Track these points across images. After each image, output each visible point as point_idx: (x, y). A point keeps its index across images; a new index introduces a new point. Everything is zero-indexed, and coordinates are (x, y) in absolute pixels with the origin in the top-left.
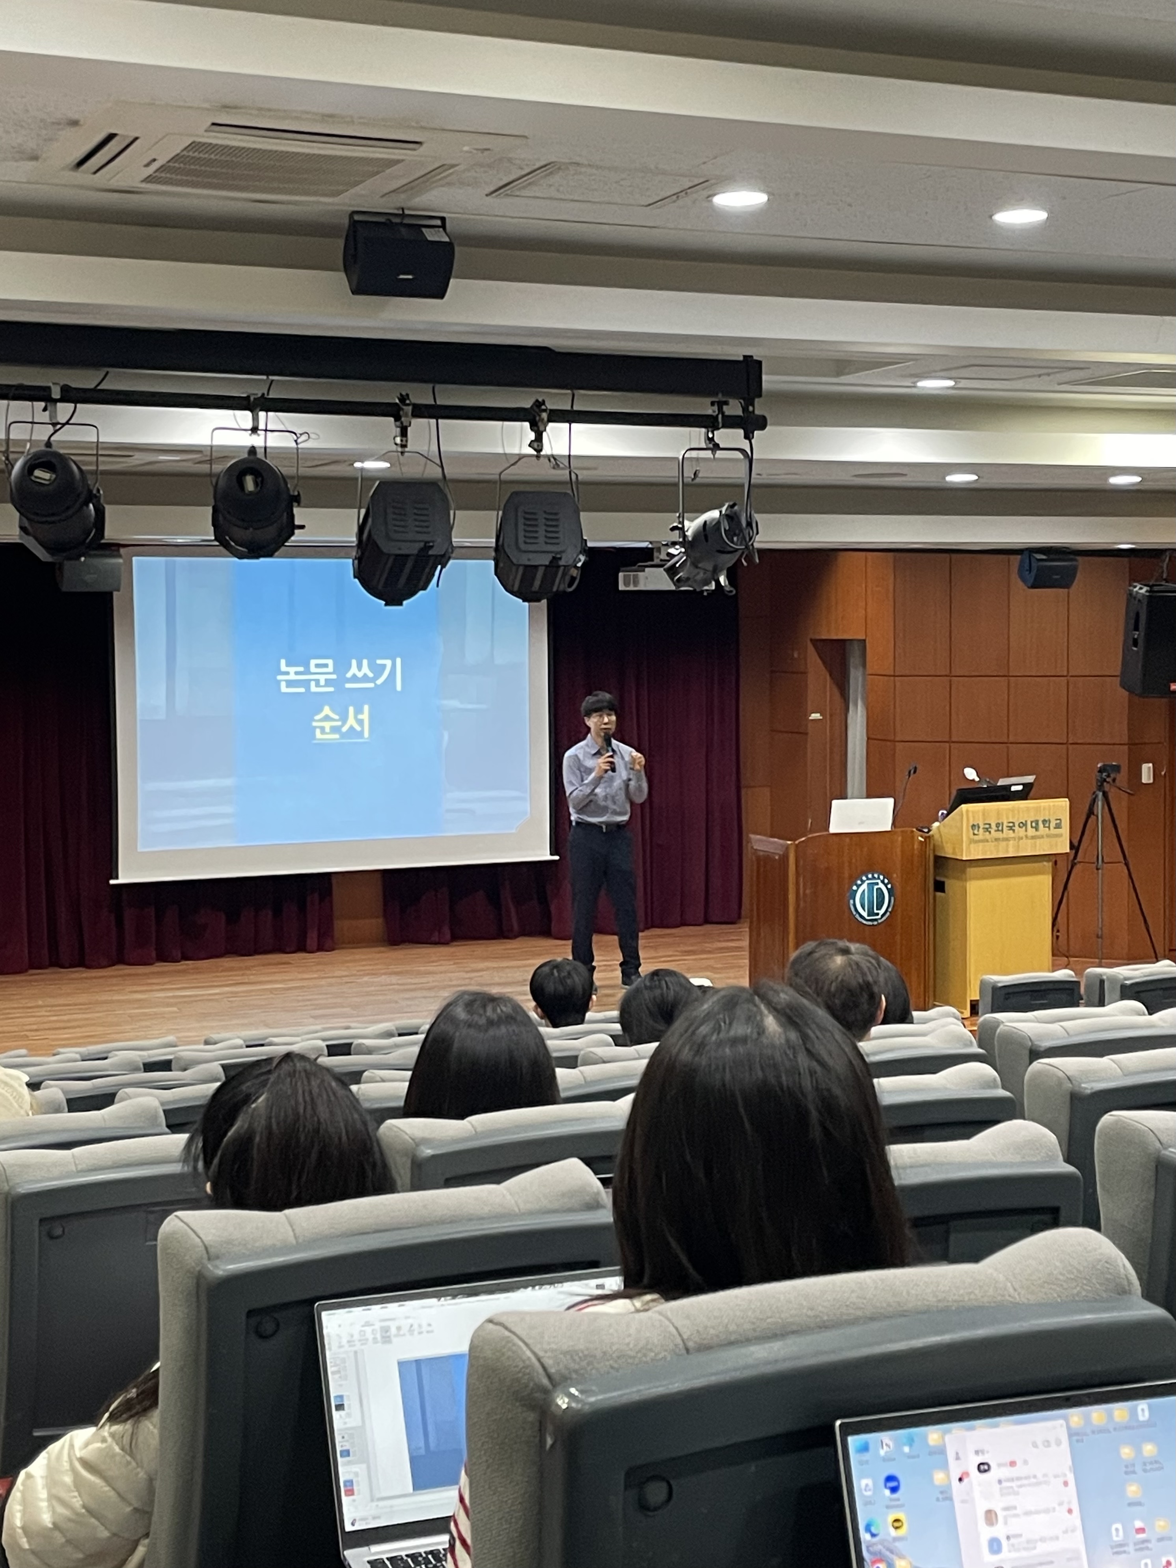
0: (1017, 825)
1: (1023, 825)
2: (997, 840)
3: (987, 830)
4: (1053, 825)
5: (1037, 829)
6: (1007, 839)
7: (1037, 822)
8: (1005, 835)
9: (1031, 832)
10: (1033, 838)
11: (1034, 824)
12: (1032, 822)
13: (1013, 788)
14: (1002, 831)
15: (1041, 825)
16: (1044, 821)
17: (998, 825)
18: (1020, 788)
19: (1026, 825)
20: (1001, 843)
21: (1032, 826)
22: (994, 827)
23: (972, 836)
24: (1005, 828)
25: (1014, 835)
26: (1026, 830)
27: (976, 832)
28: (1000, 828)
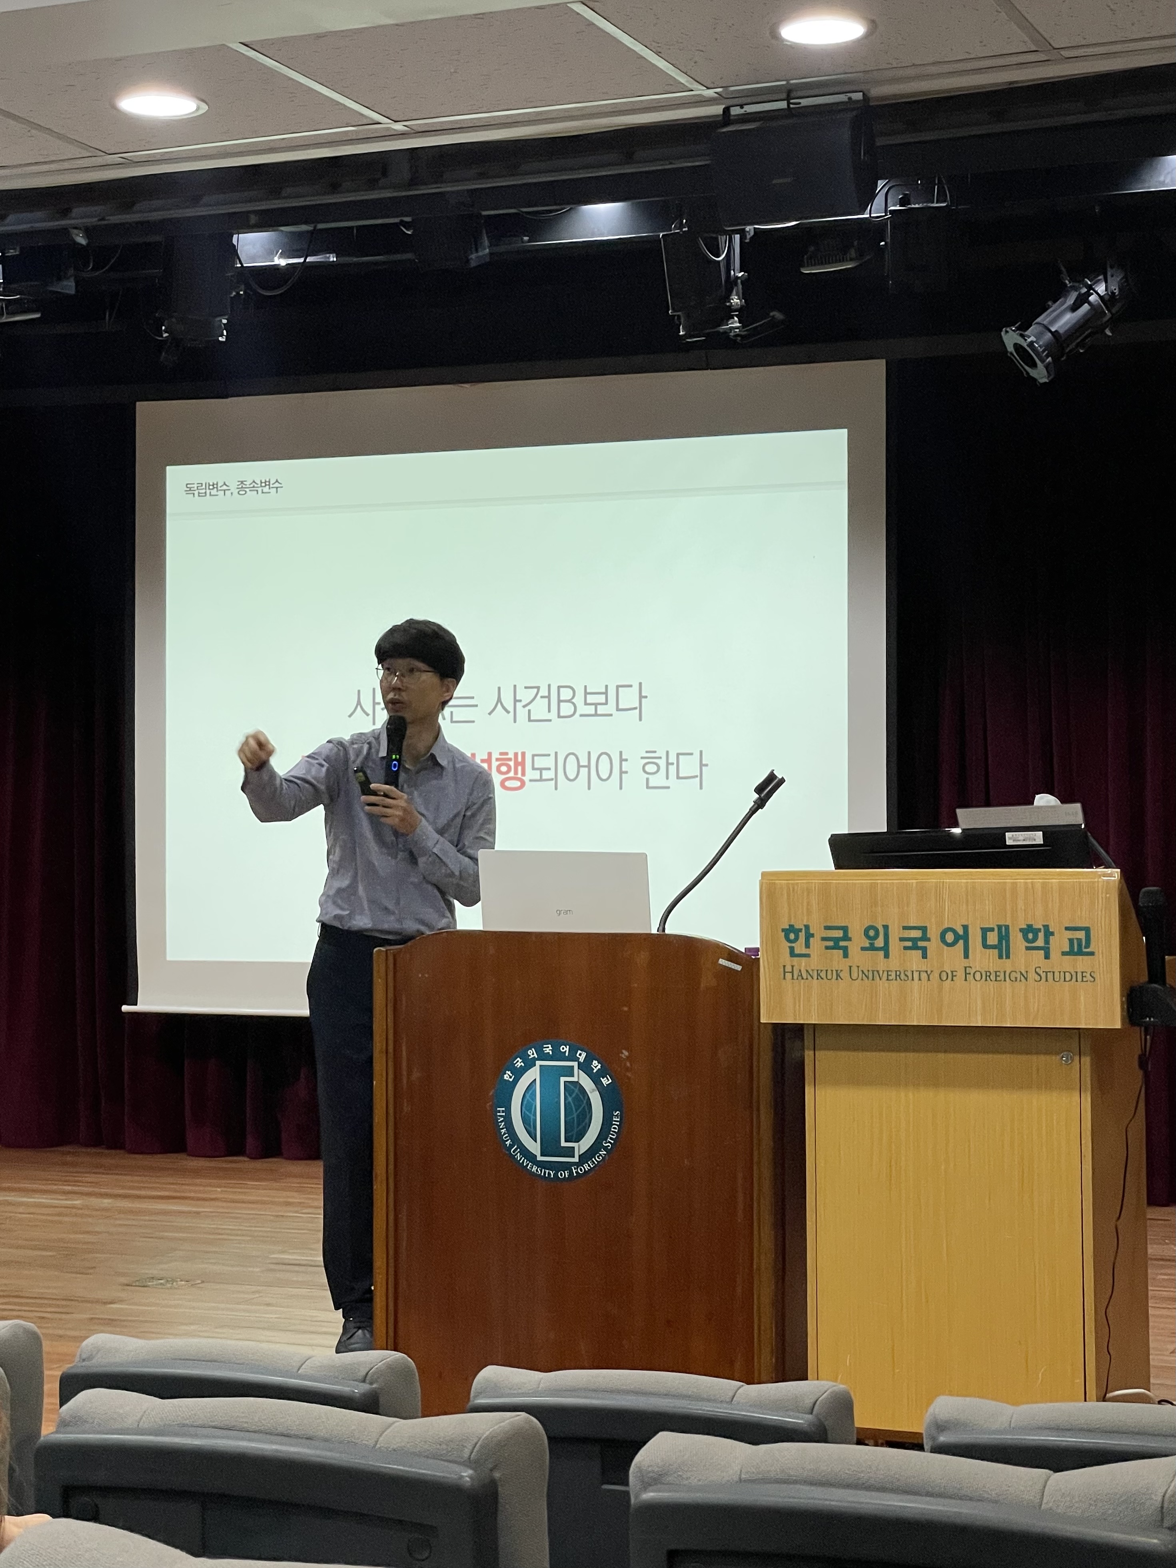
0: (934, 933)
1: (963, 936)
2: (872, 975)
3: (835, 944)
4: (1059, 944)
5: (1003, 948)
6: (902, 976)
7: (1004, 932)
8: (894, 963)
9: (982, 959)
10: (988, 975)
11: (993, 938)
12: (985, 931)
13: (1011, 837)
14: (886, 949)
15: (1017, 942)
16: (1029, 932)
17: (871, 933)
19: (965, 937)
20: (882, 985)
21: (985, 946)
22: (858, 941)
23: (786, 957)
24: (895, 946)
25: (923, 965)
26: (966, 956)
27: (800, 947)
28: (880, 942)
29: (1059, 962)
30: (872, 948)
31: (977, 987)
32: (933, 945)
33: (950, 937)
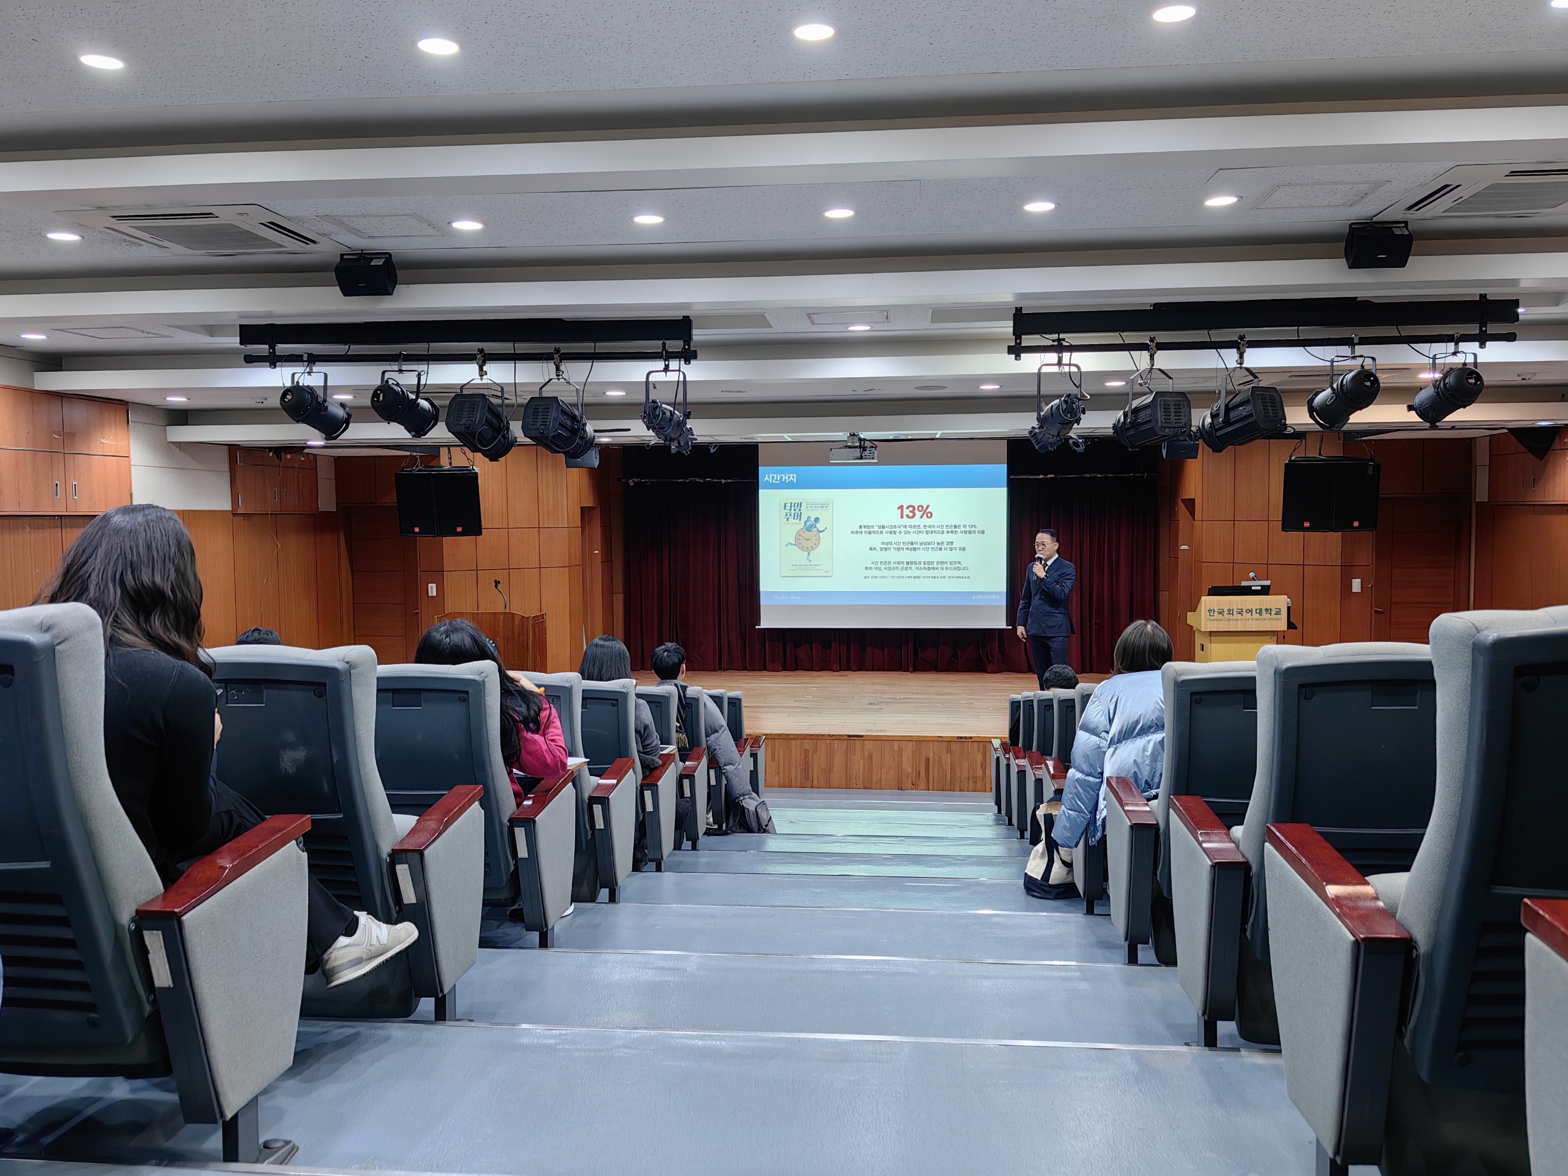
0: (1244, 610)
1: (1251, 611)
2: (1229, 620)
3: (1220, 613)
4: (1273, 612)
5: (1260, 613)
6: (1236, 620)
7: (1261, 610)
8: (1235, 617)
9: (1255, 616)
10: (1257, 619)
11: (1258, 611)
12: (1256, 610)
13: (1253, 588)
14: (1233, 614)
15: (1264, 611)
16: (1266, 610)
17: (1229, 610)
18: (1259, 588)
19: (1252, 611)
20: (1231, 622)
21: (1256, 613)
22: (1226, 612)
23: (1208, 617)
24: (1235, 613)
25: (1242, 617)
26: (1252, 615)
27: (1212, 614)
28: (1231, 612)
29: (1273, 616)
30: (1230, 614)
31: (1254, 622)
32: (1244, 613)
33: (1248, 611)
